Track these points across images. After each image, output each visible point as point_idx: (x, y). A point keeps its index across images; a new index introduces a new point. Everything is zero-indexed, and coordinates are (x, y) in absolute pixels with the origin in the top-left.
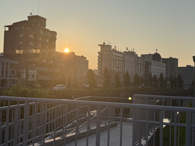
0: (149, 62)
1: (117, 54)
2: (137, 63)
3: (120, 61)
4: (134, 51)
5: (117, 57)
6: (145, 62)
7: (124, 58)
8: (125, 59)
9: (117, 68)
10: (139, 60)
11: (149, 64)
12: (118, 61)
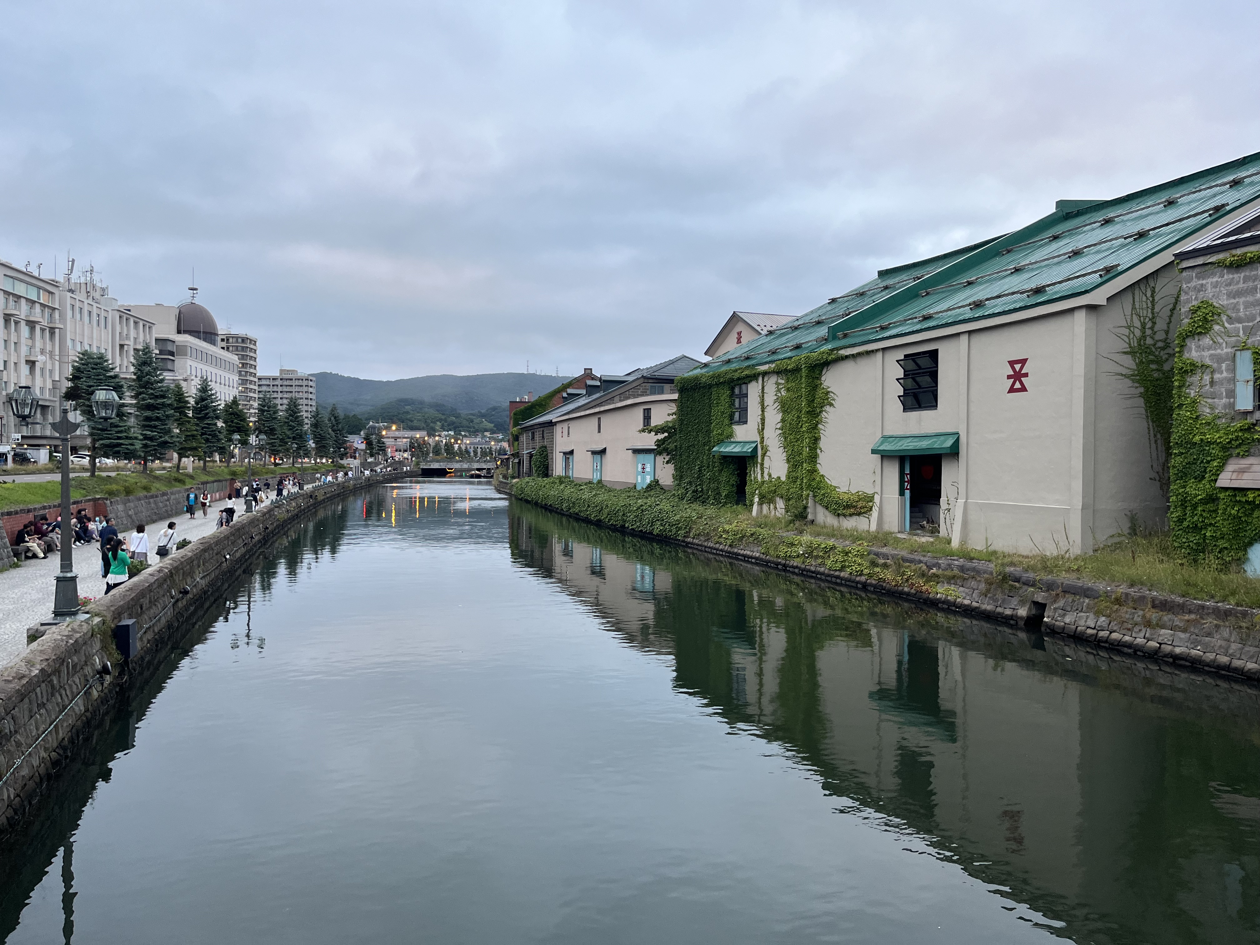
0: (174, 342)
1: (23, 286)
2: (122, 346)
3: (38, 328)
4: (99, 285)
5: (23, 301)
6: (157, 340)
7: (57, 312)
8: (62, 316)
9: (27, 362)
10: (128, 330)
11: (172, 354)
12: (31, 324)
